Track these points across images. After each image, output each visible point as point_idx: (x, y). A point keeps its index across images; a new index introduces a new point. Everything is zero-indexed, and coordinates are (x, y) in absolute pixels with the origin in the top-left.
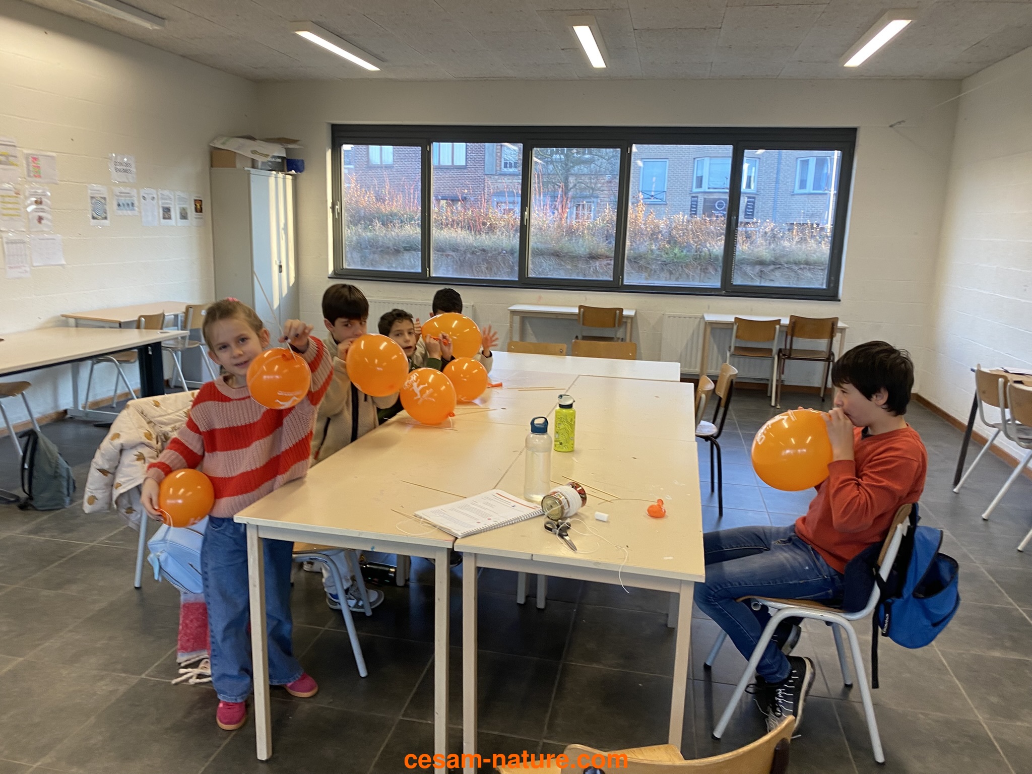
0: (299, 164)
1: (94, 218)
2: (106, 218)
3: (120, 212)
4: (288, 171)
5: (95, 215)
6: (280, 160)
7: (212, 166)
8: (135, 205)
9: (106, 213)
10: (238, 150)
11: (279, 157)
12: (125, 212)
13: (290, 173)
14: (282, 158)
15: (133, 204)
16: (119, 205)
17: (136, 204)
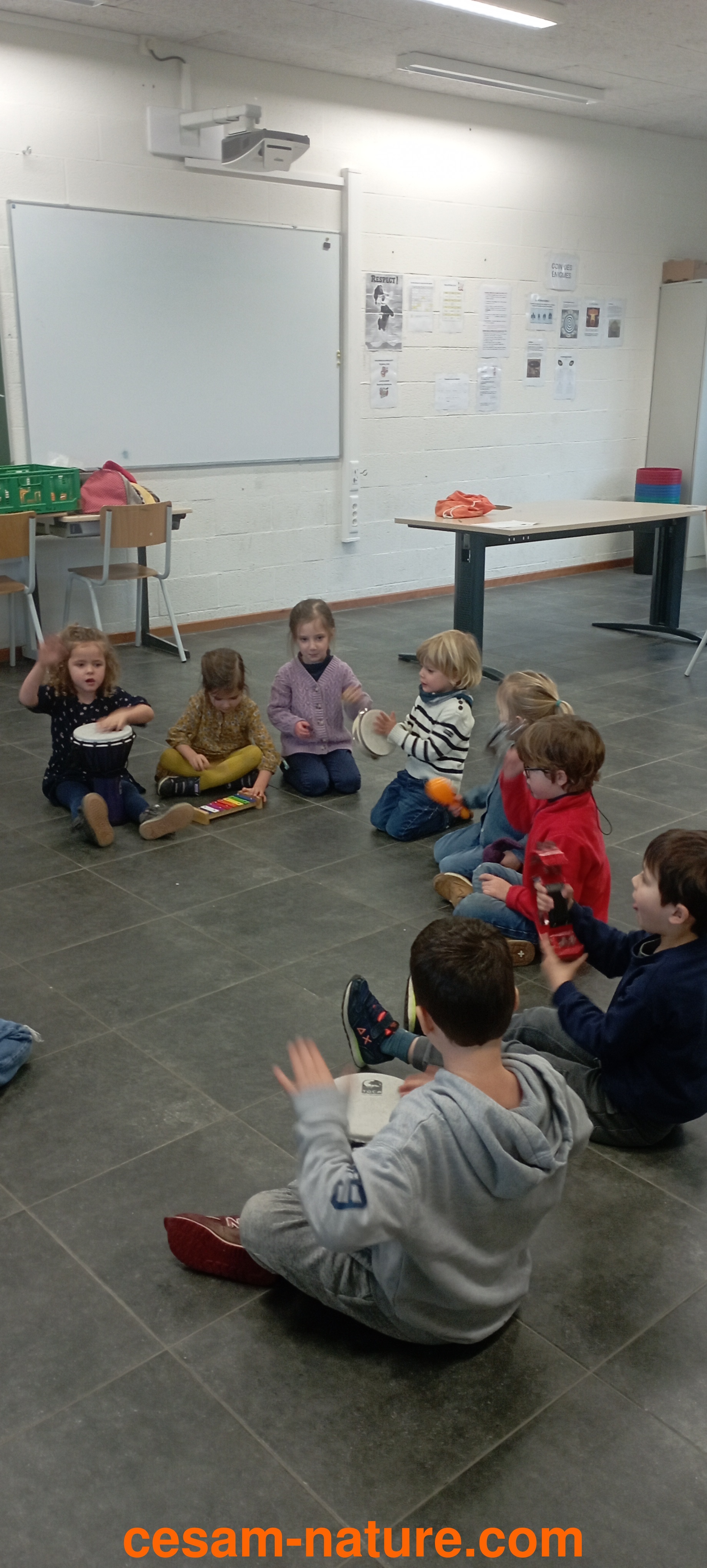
7: (663, 281)
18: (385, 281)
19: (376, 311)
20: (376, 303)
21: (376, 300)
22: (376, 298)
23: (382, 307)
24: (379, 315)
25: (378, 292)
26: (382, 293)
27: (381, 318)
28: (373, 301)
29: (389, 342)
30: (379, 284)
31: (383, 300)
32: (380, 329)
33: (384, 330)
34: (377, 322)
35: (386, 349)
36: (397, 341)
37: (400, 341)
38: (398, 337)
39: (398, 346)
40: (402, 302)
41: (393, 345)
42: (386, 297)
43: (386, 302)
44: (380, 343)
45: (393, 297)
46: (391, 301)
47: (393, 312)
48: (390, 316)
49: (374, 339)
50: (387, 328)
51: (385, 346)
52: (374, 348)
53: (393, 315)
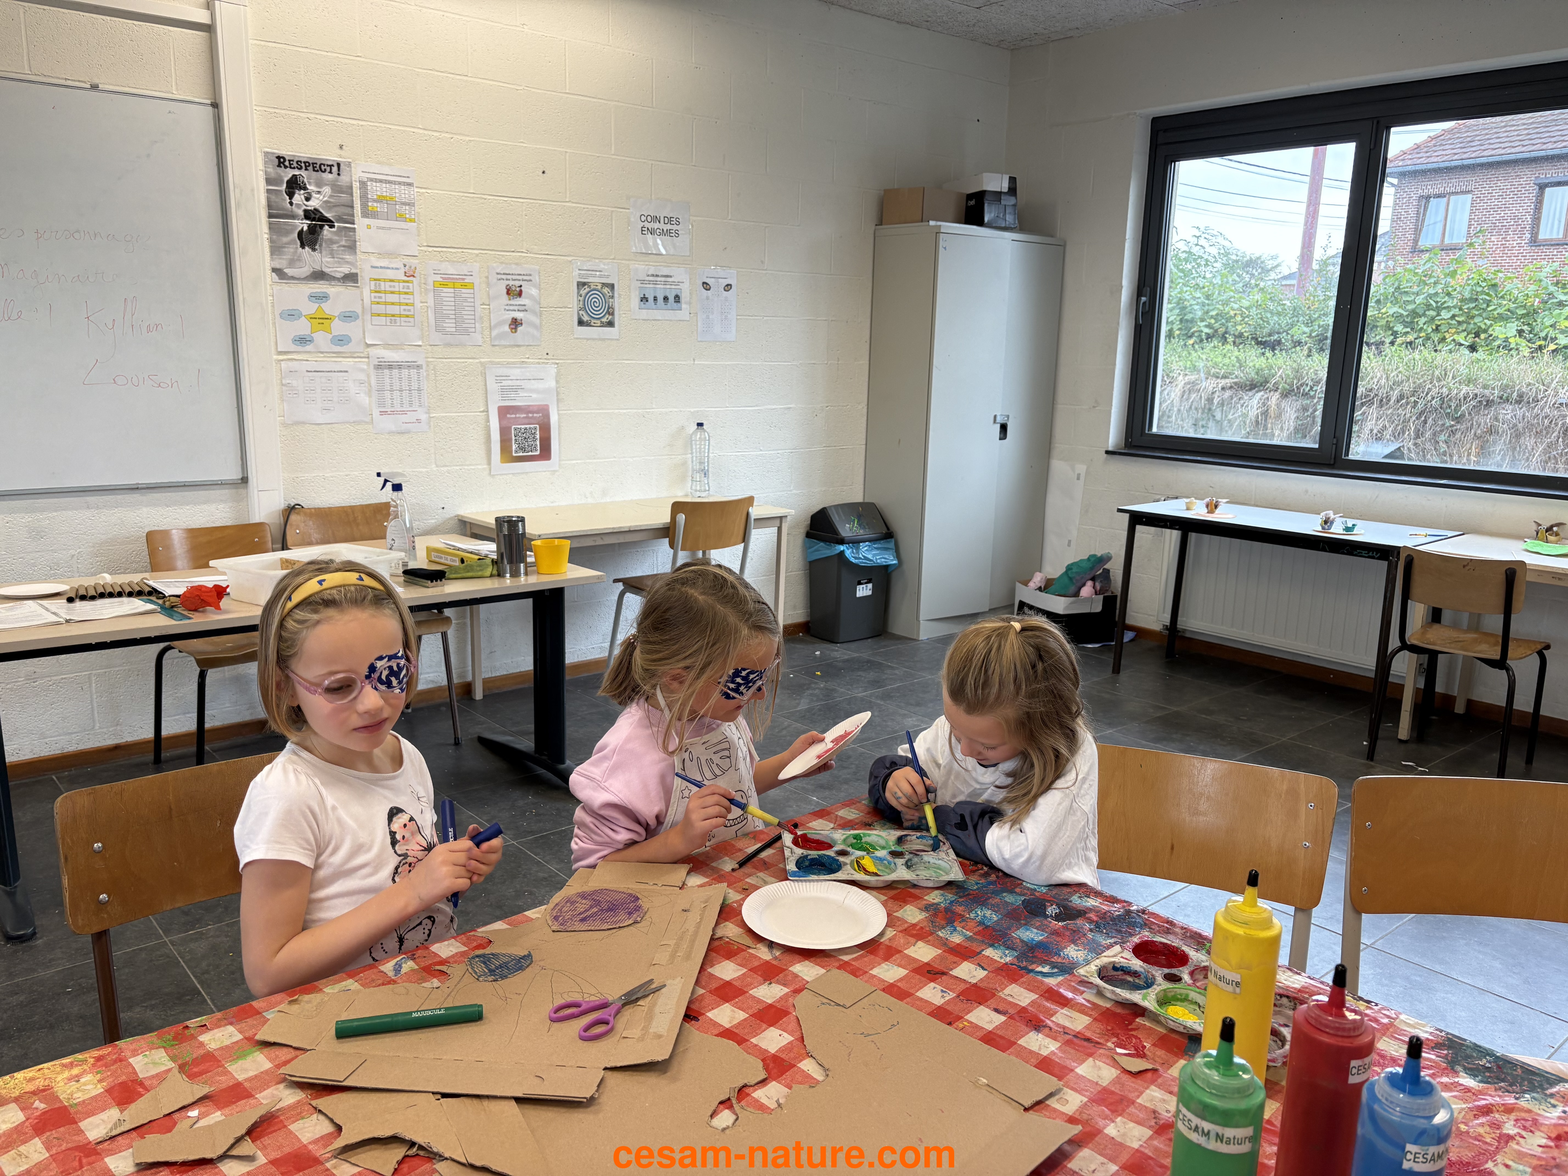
1: (581, 323)
2: (611, 324)
3: (645, 314)
5: (586, 318)
7: (880, 222)
8: (683, 300)
9: (613, 314)
12: (658, 314)
15: (677, 299)
16: (644, 299)
17: (684, 297)
18: (311, 168)
19: (293, 217)
20: (291, 204)
21: (291, 198)
22: (291, 195)
23: (305, 211)
24: (304, 225)
25: (294, 185)
26: (305, 188)
27: (305, 228)
28: (285, 200)
29: (325, 270)
30: (297, 172)
31: (308, 199)
32: (303, 246)
33: (314, 250)
34: (296, 235)
35: (321, 282)
36: (346, 270)
37: (354, 271)
38: (348, 263)
39: (351, 278)
40: (352, 207)
41: (338, 275)
42: (314, 195)
43: (313, 204)
44: (305, 271)
45: (331, 196)
46: (326, 202)
47: (332, 222)
48: (326, 227)
49: (292, 263)
50: (321, 246)
51: (319, 276)
52: (293, 278)
53: (332, 226)
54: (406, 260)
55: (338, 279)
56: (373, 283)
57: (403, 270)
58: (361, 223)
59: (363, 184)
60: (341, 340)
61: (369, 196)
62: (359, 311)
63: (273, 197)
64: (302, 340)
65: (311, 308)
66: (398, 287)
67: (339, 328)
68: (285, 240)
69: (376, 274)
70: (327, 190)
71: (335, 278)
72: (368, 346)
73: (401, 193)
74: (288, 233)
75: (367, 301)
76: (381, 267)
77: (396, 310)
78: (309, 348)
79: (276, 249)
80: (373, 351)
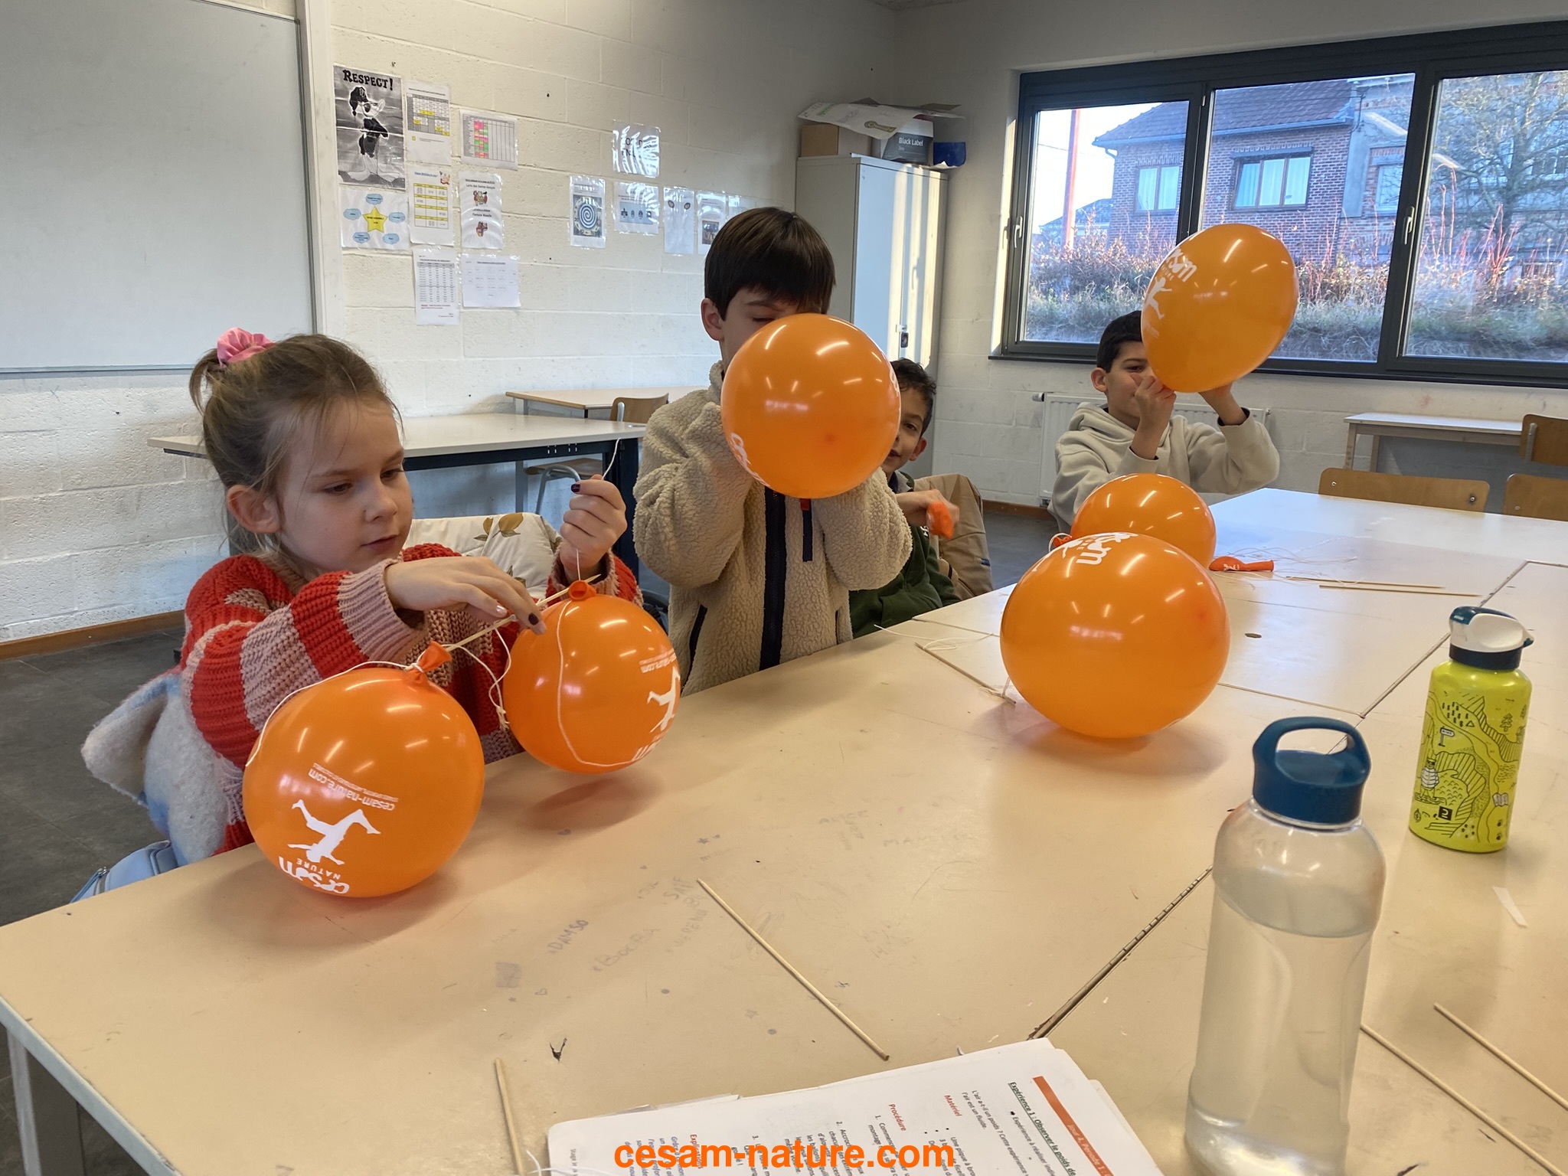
0: (957, 150)
1: (577, 232)
2: (598, 234)
3: (625, 226)
4: (935, 164)
5: (580, 228)
6: (921, 144)
7: (800, 154)
9: (600, 225)
10: (844, 122)
11: (921, 138)
12: (635, 226)
13: (938, 166)
14: (927, 140)
15: (648, 214)
16: (624, 213)
17: (656, 213)
19: (356, 125)
20: (354, 113)
21: (354, 109)
22: (354, 107)
23: (365, 120)
24: (363, 133)
25: (357, 96)
26: (366, 100)
27: (365, 136)
28: (349, 110)
29: (380, 174)
30: (359, 85)
31: (367, 110)
32: (363, 152)
33: (372, 156)
34: (358, 142)
35: (377, 185)
36: (396, 175)
37: (402, 176)
38: (397, 168)
39: (399, 183)
40: (402, 119)
41: (390, 180)
42: (372, 106)
43: (372, 114)
44: (363, 175)
45: (385, 108)
46: (381, 113)
47: (385, 131)
48: (381, 135)
49: (355, 166)
50: (377, 152)
51: (375, 179)
52: (354, 181)
53: (386, 135)
54: (441, 170)
55: (389, 183)
56: (416, 188)
57: (439, 177)
58: (407, 134)
59: (410, 100)
60: (393, 238)
61: (414, 111)
62: (405, 212)
63: (341, 107)
64: (360, 237)
65: (369, 208)
66: (436, 192)
67: (388, 226)
68: (349, 145)
69: (420, 179)
70: (382, 102)
71: (386, 182)
72: (412, 244)
73: (437, 109)
74: (352, 139)
75: (412, 204)
76: (423, 174)
77: (432, 213)
78: (366, 244)
79: (342, 154)
80: (417, 251)
